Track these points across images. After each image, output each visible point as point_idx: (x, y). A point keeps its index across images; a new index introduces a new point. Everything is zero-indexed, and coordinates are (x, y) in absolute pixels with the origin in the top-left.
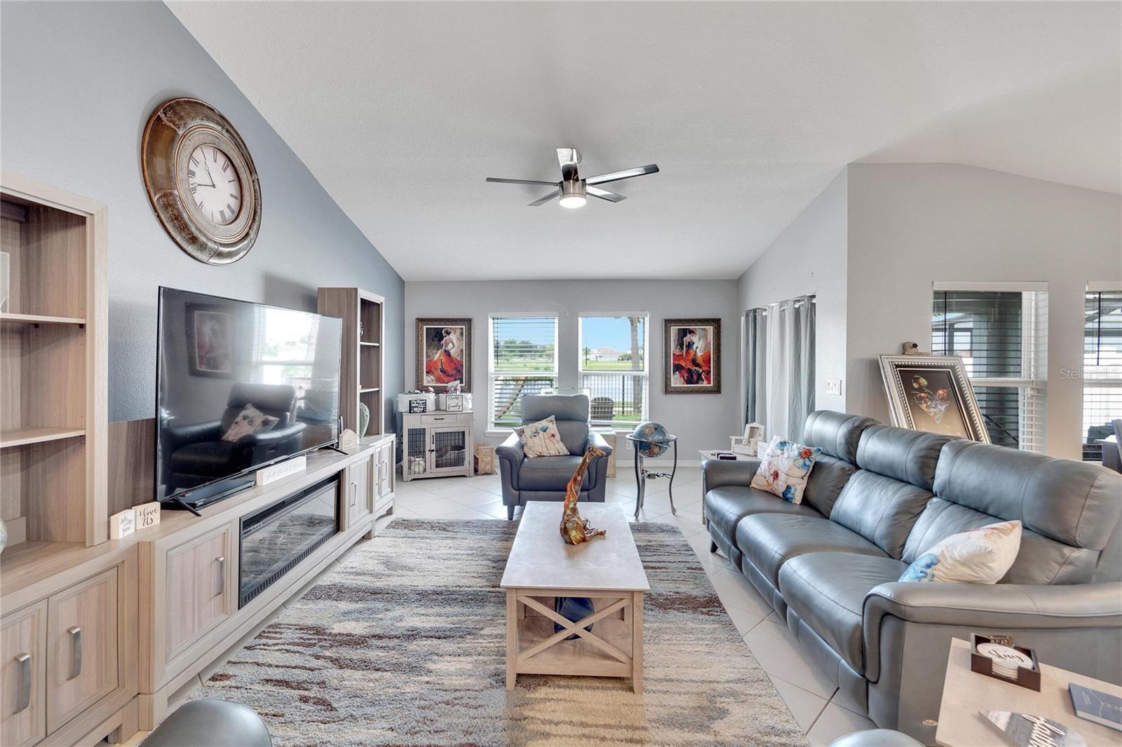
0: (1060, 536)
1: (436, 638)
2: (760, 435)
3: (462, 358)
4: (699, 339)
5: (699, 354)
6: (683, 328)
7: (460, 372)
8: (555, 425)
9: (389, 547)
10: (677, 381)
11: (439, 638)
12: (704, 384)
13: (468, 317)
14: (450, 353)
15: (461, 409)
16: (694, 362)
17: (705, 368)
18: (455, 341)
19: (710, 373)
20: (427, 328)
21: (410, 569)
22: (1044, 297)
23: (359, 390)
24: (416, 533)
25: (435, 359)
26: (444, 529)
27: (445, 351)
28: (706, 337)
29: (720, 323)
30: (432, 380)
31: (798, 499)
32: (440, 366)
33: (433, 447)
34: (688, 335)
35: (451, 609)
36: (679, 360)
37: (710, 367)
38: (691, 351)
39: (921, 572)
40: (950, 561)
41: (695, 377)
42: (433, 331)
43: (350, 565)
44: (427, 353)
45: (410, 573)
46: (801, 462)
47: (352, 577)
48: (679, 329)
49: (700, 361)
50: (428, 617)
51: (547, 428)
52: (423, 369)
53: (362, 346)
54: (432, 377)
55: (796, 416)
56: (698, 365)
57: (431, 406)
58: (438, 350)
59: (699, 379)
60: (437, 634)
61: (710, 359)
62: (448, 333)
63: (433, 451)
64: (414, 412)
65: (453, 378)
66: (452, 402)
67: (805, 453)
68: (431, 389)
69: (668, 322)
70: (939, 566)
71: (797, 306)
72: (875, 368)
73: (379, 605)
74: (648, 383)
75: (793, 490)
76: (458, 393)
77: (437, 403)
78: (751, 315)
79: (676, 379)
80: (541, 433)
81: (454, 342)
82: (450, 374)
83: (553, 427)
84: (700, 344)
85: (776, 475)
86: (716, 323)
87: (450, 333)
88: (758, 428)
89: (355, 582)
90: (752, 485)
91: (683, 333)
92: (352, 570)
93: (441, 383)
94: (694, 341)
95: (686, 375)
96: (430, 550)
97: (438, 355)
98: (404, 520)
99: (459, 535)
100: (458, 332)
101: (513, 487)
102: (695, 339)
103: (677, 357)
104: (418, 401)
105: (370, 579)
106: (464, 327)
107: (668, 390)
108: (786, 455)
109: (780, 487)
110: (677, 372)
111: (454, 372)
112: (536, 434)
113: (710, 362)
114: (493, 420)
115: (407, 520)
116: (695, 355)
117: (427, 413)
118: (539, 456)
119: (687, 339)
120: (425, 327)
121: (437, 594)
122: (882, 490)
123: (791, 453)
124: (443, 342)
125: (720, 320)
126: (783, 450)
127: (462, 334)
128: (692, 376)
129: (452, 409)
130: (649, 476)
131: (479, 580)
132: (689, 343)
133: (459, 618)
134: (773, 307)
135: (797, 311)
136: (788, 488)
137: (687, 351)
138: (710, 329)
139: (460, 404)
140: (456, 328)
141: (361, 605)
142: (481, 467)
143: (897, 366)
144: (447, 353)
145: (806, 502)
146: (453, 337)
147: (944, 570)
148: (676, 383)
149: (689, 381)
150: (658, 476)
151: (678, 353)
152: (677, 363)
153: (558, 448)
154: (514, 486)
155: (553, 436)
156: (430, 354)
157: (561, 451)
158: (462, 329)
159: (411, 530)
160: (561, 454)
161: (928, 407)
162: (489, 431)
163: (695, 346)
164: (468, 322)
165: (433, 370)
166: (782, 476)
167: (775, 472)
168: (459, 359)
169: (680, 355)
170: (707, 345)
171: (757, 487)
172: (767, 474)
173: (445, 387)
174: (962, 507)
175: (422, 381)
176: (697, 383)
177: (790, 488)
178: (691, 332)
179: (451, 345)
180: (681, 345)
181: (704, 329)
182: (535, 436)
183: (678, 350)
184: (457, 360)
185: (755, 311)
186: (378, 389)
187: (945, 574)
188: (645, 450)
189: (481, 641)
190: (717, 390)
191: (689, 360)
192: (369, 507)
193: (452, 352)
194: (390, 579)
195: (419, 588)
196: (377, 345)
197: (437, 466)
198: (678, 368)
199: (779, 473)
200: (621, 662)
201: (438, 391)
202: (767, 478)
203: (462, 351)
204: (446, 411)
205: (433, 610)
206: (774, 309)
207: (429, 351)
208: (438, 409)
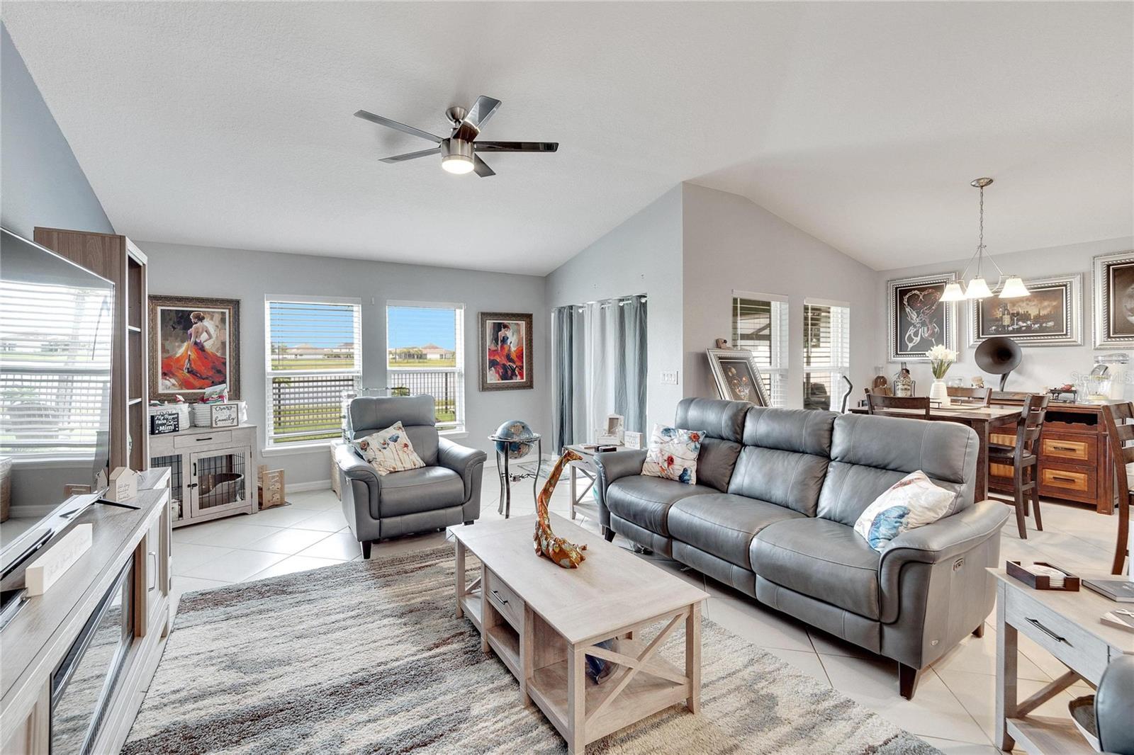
0: (952, 477)
1: (419, 746)
2: (621, 425)
3: (224, 353)
4: (513, 334)
5: (513, 349)
6: (498, 321)
7: (221, 372)
8: (405, 433)
9: (213, 640)
10: (493, 377)
11: (426, 745)
12: (518, 380)
13: (234, 297)
14: (203, 347)
15: (235, 423)
16: (509, 358)
17: (519, 364)
18: (212, 330)
19: (523, 368)
20: (161, 310)
21: (281, 663)
22: (786, 306)
23: (129, 403)
24: (240, 608)
25: (178, 355)
26: (284, 592)
27: (196, 343)
28: (518, 331)
29: (531, 318)
30: (174, 385)
31: (693, 480)
32: (187, 365)
33: (195, 480)
34: (503, 330)
35: (402, 699)
36: (494, 356)
37: (523, 363)
38: (505, 346)
39: (896, 522)
40: (921, 509)
41: (509, 372)
42: (173, 315)
43: (166, 689)
44: (163, 346)
45: (288, 668)
46: (693, 445)
47: (190, 706)
48: (494, 323)
49: (514, 356)
50: (379, 722)
51: (398, 437)
52: (157, 369)
53: (130, 332)
54: (173, 381)
55: (622, 405)
56: (510, 360)
57: (184, 422)
58: (183, 342)
59: (513, 374)
60: (416, 740)
61: (522, 354)
62: (201, 319)
63: (195, 485)
64: (160, 433)
65: (209, 382)
66: (220, 415)
67: (694, 437)
68: (180, 398)
69: (485, 315)
70: (911, 515)
71: (621, 304)
72: (703, 360)
73: (285, 733)
74: (463, 381)
75: (689, 472)
76: (226, 401)
77: (192, 415)
78: (566, 312)
79: (492, 375)
80: (392, 443)
81: (210, 332)
82: (204, 377)
83: (403, 436)
84: (514, 338)
85: (670, 461)
86: (528, 318)
87: (203, 318)
88: (618, 419)
89: (203, 713)
90: (644, 472)
91: (498, 327)
92: (178, 696)
93: (188, 389)
94: (508, 335)
95: (501, 371)
96: (289, 626)
97: (182, 350)
98: (202, 594)
99: (314, 595)
100: (217, 317)
101: (372, 517)
102: (509, 333)
103: (492, 352)
104: (166, 416)
105: (227, 698)
106: (227, 311)
107: (485, 387)
108: (676, 441)
109: (677, 470)
110: (493, 368)
111: (210, 374)
112: (386, 446)
113: (522, 357)
114: (272, 434)
115: (210, 593)
116: (509, 350)
117: (180, 433)
118: (391, 472)
119: (501, 334)
120: (159, 309)
121: (361, 684)
122: (784, 462)
123: (681, 438)
124: (192, 330)
125: (531, 315)
126: (670, 436)
127: (223, 320)
128: (507, 372)
129: (220, 424)
130: (515, 479)
131: (401, 647)
132: (504, 337)
133: (425, 706)
134: (592, 305)
135: (622, 309)
136: (685, 470)
137: (502, 347)
138: (523, 324)
139: (234, 415)
140: (214, 312)
141: (252, 745)
142: (267, 496)
143: (720, 358)
144: (199, 347)
145: (700, 482)
146: (207, 323)
147: (916, 517)
148: (491, 380)
149: (504, 377)
150: (523, 477)
151: (493, 348)
152: (492, 358)
153: (412, 459)
154: (373, 512)
155: (406, 445)
156: (168, 346)
157: (417, 463)
158: (223, 314)
159: (227, 606)
160: (417, 467)
161: (739, 391)
162: (267, 449)
163: (509, 341)
164: (235, 304)
165: (174, 370)
166: (677, 461)
167: (669, 457)
168: (219, 354)
169: (495, 351)
170: (520, 340)
171: (648, 474)
172: (661, 460)
173: (201, 393)
174: (863, 467)
175: (157, 386)
176: (511, 379)
177: (687, 471)
178: (506, 326)
179: (204, 336)
180: (496, 339)
181: (517, 324)
182: (385, 448)
183: (493, 345)
184: (216, 356)
185: (571, 307)
186: (139, 400)
187: (916, 519)
188: (514, 451)
189: (485, 725)
190: (529, 385)
191: (503, 355)
192: (162, 587)
193: (208, 345)
194: (260, 687)
195: (325, 686)
196: (138, 330)
197: (202, 506)
198: (493, 364)
199: (674, 457)
200: (681, 684)
201: (191, 400)
202: (660, 464)
203: (224, 344)
204: (211, 427)
205: (377, 709)
206: (594, 306)
207: (167, 343)
208: (194, 425)
